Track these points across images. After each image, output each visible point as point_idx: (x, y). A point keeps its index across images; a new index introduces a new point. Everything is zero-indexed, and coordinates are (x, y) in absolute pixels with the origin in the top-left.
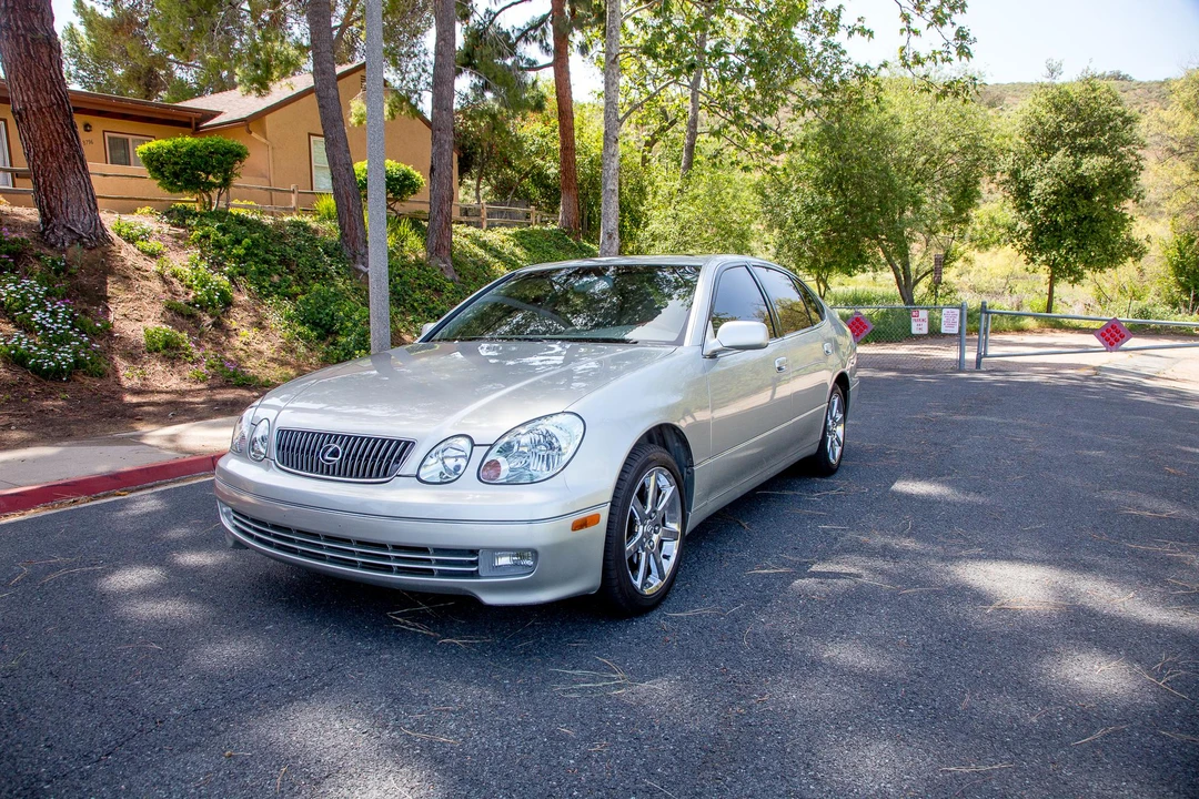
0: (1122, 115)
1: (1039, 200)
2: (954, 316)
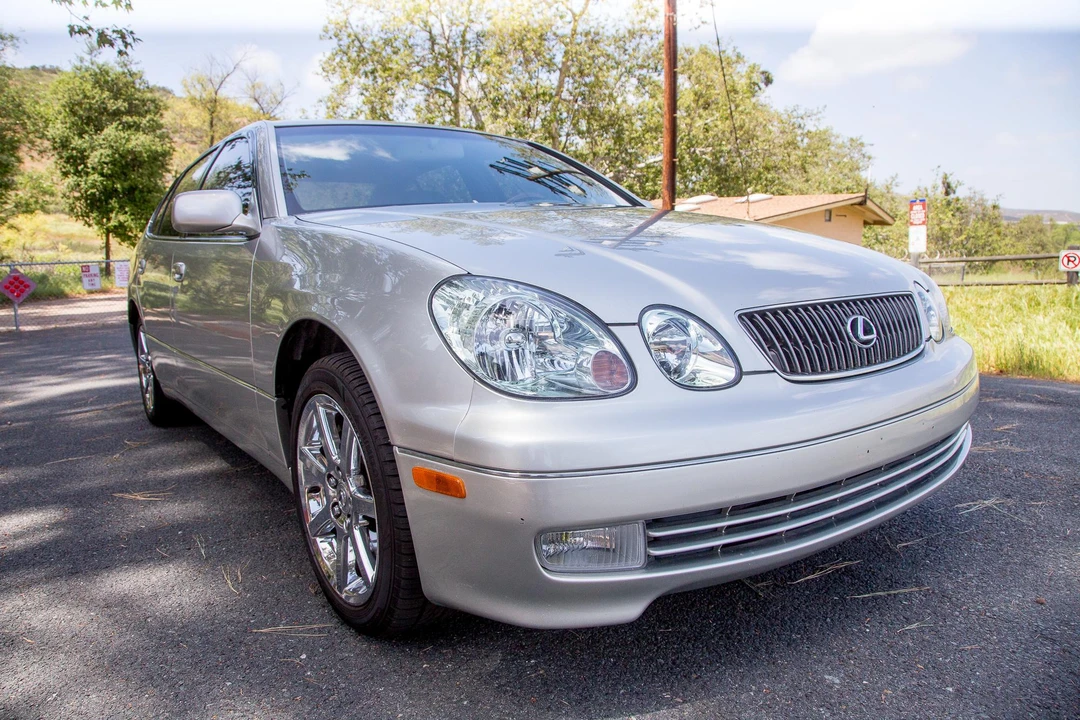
0: (154, 101)
1: (97, 168)
2: (128, 269)
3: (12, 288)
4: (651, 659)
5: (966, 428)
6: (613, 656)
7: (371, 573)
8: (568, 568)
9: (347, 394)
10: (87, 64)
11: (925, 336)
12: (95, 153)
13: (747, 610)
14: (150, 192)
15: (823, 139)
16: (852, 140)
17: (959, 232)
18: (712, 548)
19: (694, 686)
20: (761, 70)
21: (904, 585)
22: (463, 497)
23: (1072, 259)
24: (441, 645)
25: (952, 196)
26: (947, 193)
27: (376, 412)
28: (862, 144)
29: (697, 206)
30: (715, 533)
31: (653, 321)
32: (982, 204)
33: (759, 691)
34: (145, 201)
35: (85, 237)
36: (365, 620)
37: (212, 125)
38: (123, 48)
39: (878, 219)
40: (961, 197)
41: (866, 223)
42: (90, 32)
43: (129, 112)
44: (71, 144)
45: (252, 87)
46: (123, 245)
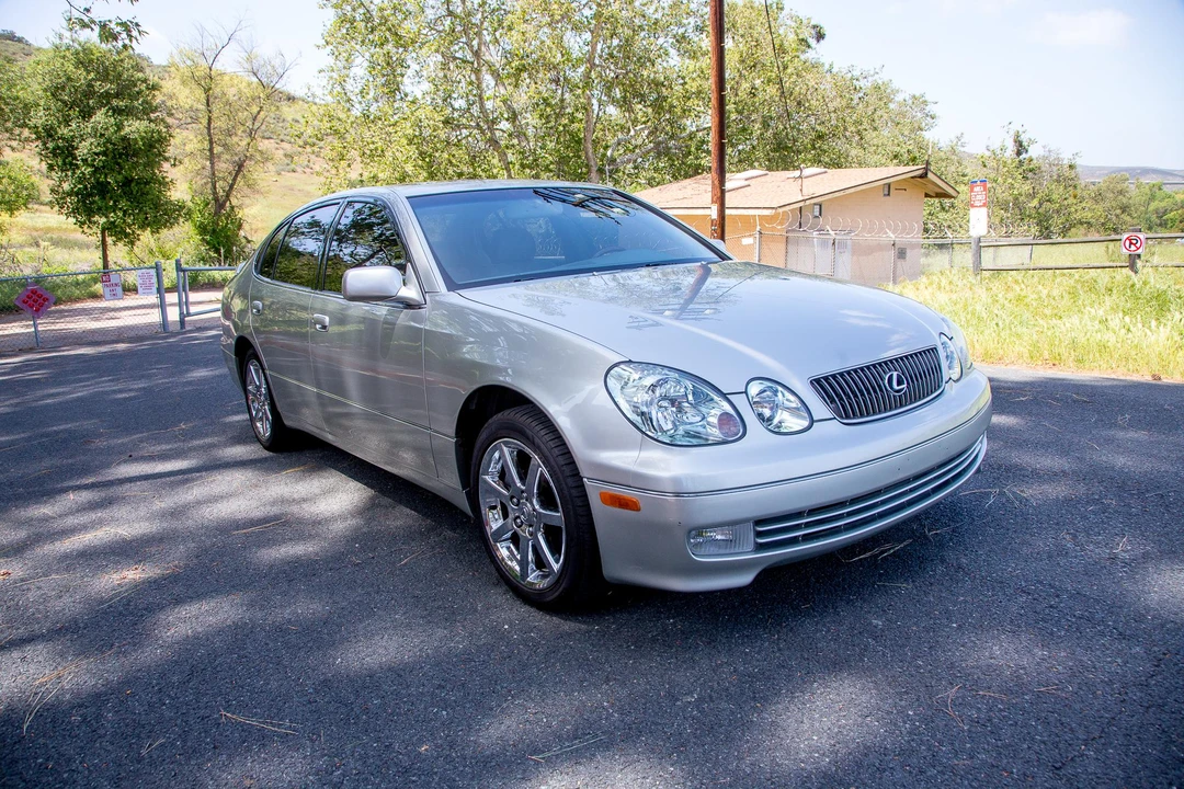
0: (145, 81)
1: (86, 160)
2: (150, 277)
3: (31, 302)
5: (981, 442)
8: (708, 552)
10: (67, 41)
11: (945, 378)
12: (84, 143)
13: (818, 582)
14: (147, 183)
15: (882, 93)
16: (914, 97)
17: (1033, 196)
18: (795, 537)
20: (813, 23)
22: (638, 510)
23: (1134, 242)
24: (603, 614)
25: (1024, 156)
26: (1019, 153)
28: (925, 102)
29: (747, 183)
30: (798, 527)
31: (754, 389)
32: (1057, 163)
33: (829, 631)
34: (144, 193)
35: (66, 230)
36: (547, 600)
37: (208, 104)
38: (127, 42)
39: (940, 191)
40: (1034, 157)
41: (927, 195)
42: (93, 26)
43: (119, 95)
44: (57, 133)
45: (249, 60)
46: (120, 244)
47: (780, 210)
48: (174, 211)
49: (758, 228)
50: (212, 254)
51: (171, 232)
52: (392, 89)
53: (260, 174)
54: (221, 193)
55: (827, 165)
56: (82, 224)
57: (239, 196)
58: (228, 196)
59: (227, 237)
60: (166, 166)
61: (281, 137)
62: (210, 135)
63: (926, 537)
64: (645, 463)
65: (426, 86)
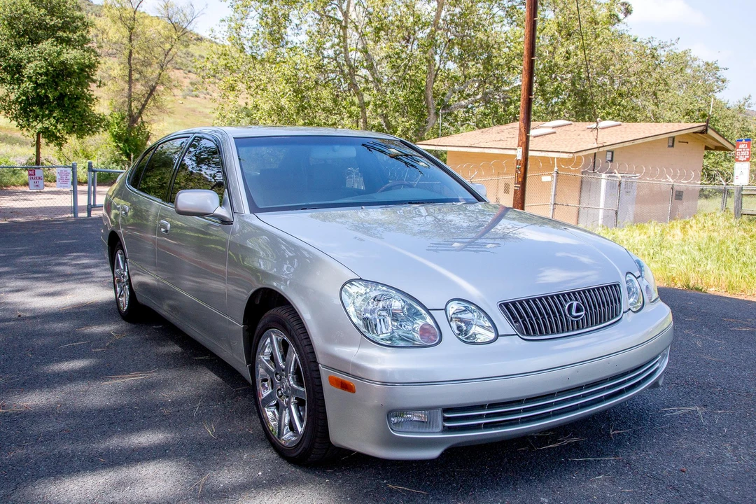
1: (31, 77)
2: (67, 174)
4: (450, 483)
6: (429, 481)
7: (300, 430)
8: (403, 430)
9: (293, 332)
12: (31, 64)
13: (509, 463)
14: (77, 98)
15: (681, 62)
16: (707, 64)
18: (479, 424)
19: (469, 498)
21: (607, 455)
22: (354, 392)
27: (309, 343)
28: (717, 69)
29: (552, 130)
30: (480, 417)
34: (74, 106)
35: (9, 130)
36: (295, 454)
37: (131, 40)
39: (718, 145)
41: (707, 148)
43: (63, 28)
44: (9, 54)
45: (166, 7)
46: (52, 145)
47: (576, 155)
48: (97, 122)
49: (556, 169)
50: (124, 158)
51: (93, 138)
52: (277, 38)
53: (166, 97)
54: (135, 111)
55: (625, 119)
56: (22, 127)
57: (149, 114)
58: (140, 113)
59: (136, 145)
60: (93, 86)
61: (189, 69)
62: (130, 65)
63: (609, 434)
64: (362, 357)
65: (304, 38)
